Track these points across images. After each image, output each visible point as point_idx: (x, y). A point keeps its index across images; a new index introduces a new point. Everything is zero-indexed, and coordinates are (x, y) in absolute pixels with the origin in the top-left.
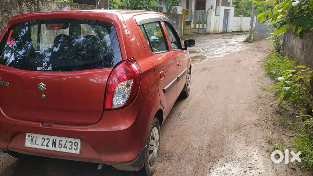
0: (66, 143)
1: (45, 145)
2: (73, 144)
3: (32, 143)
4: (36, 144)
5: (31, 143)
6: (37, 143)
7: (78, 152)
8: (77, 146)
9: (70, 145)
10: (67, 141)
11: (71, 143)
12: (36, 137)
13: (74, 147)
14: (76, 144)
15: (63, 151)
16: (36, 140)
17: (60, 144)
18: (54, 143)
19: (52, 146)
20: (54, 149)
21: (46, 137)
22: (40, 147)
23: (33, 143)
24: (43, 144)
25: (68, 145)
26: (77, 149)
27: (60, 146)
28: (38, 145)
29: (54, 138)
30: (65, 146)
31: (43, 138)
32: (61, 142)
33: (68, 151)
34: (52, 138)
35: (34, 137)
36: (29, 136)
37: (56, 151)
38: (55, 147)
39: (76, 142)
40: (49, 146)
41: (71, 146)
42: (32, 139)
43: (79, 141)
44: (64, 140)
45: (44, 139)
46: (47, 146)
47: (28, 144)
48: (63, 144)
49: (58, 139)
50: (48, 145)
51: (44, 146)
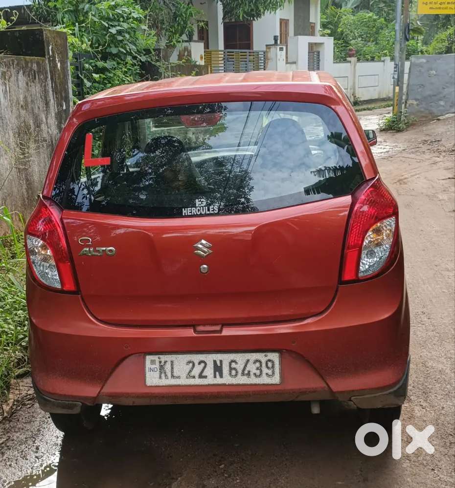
0: (246, 366)
1: (197, 376)
2: (264, 365)
3: (163, 375)
4: (173, 376)
5: (160, 377)
6: (175, 374)
7: (276, 379)
8: (273, 367)
9: (257, 369)
10: (248, 361)
11: (258, 364)
12: (172, 362)
13: (265, 370)
14: (270, 364)
15: (241, 382)
16: (172, 368)
17: (231, 369)
18: (218, 369)
19: (213, 375)
20: (219, 381)
21: (196, 358)
22: (184, 381)
23: (166, 375)
24: (193, 374)
25: (252, 368)
26: (273, 373)
27: (234, 372)
28: (179, 377)
29: (218, 357)
30: (246, 372)
31: (189, 362)
32: (233, 365)
33: (253, 380)
34: (210, 358)
35: (165, 362)
36: (153, 362)
37: (224, 385)
38: (221, 376)
39: (269, 360)
40: (206, 377)
41: (259, 369)
42: (162, 368)
43: (275, 357)
44: (240, 358)
45: (191, 365)
46: (201, 376)
47: (153, 379)
48: (240, 367)
49: (226, 358)
50: (204, 374)
51: (194, 377)
